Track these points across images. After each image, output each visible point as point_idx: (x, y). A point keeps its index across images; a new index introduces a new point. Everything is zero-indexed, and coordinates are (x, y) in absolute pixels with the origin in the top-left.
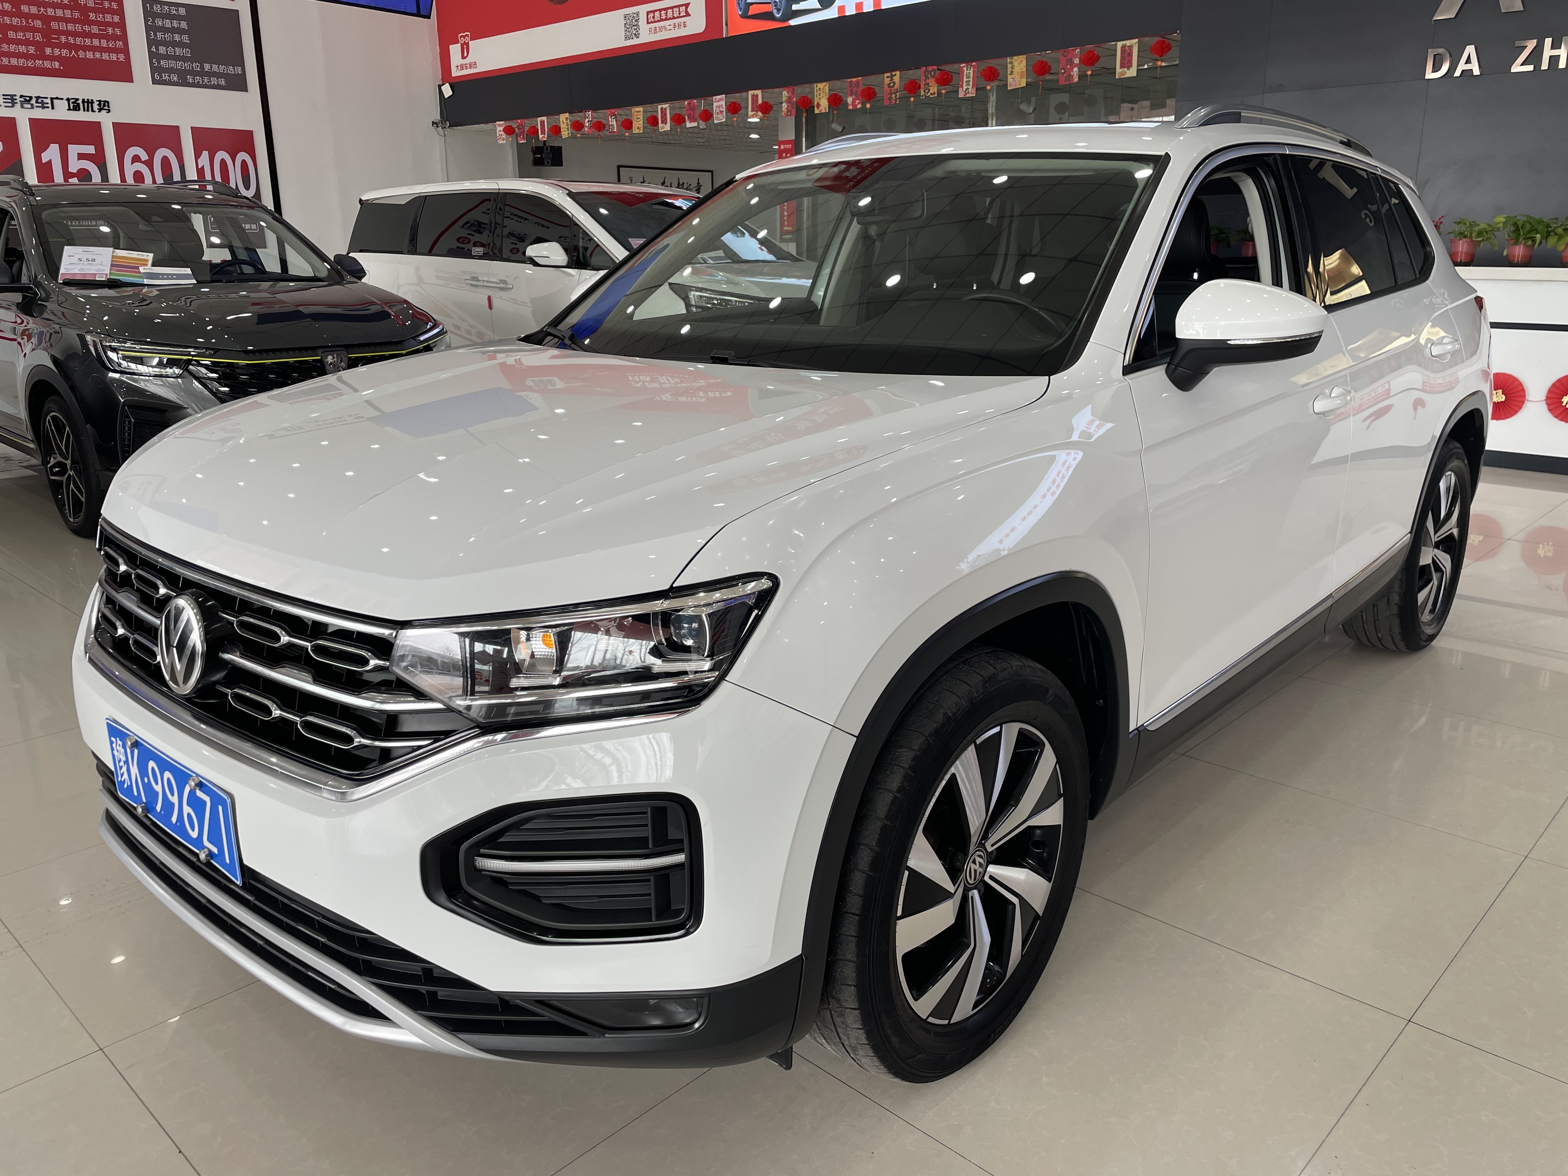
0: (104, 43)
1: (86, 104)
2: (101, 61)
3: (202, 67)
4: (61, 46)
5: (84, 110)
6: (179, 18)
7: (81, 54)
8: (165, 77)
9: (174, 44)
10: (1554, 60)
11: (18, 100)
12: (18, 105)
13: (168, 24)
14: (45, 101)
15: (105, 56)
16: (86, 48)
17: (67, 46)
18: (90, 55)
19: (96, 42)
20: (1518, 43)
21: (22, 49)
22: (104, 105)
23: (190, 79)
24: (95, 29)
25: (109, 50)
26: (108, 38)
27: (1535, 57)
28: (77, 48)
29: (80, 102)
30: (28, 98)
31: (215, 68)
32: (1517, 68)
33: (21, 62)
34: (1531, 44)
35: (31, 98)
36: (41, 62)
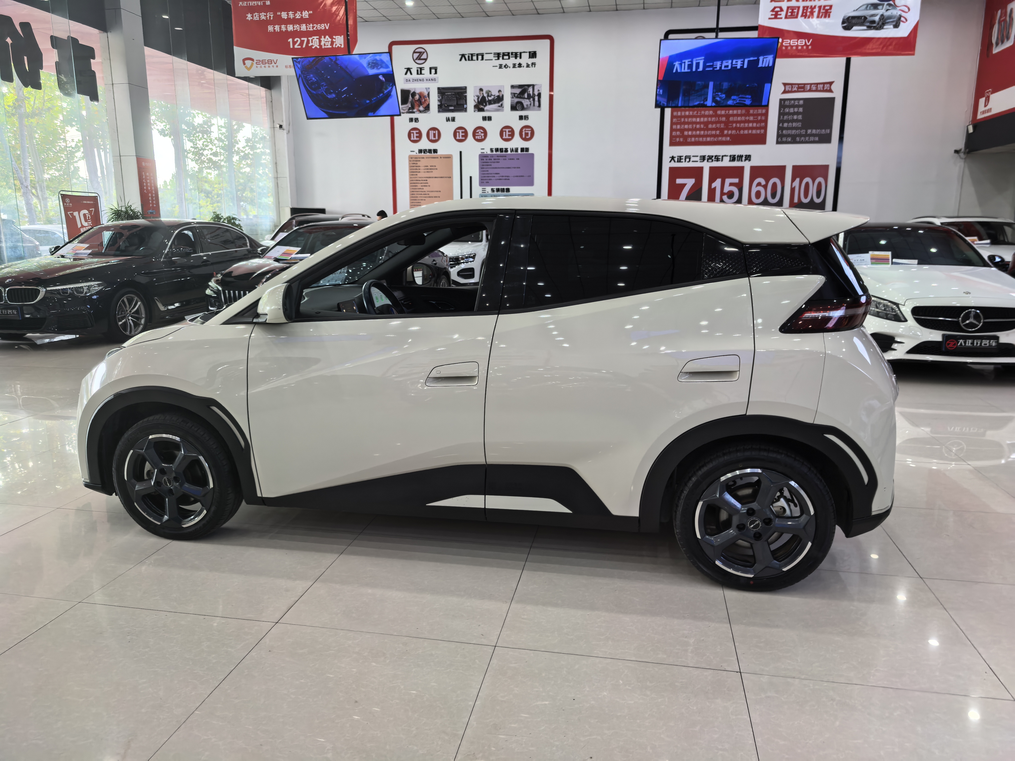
0: (755, 125)
1: (739, 158)
2: (752, 134)
3: (806, 132)
4: (732, 129)
5: (737, 161)
6: (798, 106)
7: (742, 132)
8: (784, 139)
9: (793, 121)
11: (706, 158)
12: (706, 161)
13: (792, 110)
14: (719, 157)
15: (754, 132)
16: (744, 129)
17: (736, 129)
18: (746, 132)
19: (751, 125)
21: (714, 132)
22: (748, 158)
23: (798, 139)
24: (751, 118)
25: (756, 128)
26: (757, 122)
28: (740, 129)
29: (736, 157)
30: (711, 157)
31: (814, 131)
33: (712, 139)
35: (713, 156)
36: (721, 138)
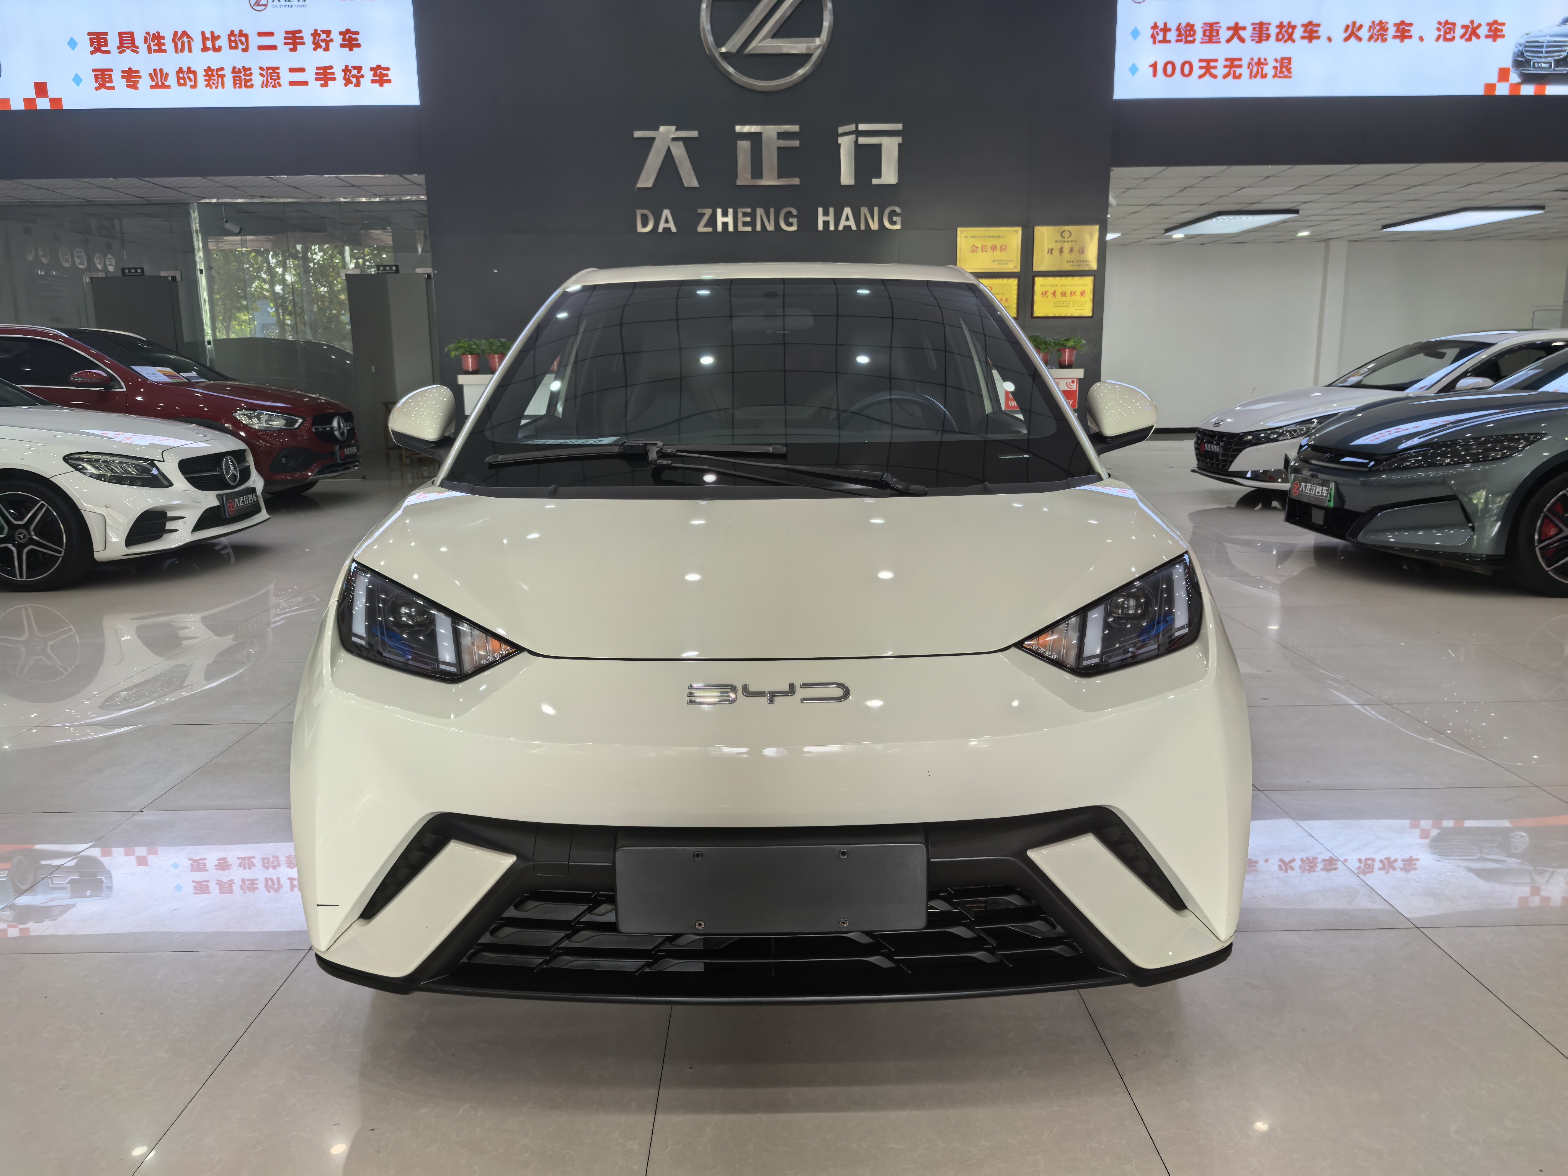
10: (725, 225)
20: (700, 211)
27: (712, 221)
32: (701, 229)
34: (708, 212)
